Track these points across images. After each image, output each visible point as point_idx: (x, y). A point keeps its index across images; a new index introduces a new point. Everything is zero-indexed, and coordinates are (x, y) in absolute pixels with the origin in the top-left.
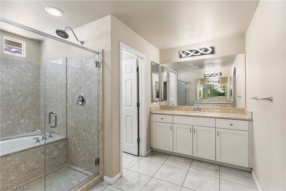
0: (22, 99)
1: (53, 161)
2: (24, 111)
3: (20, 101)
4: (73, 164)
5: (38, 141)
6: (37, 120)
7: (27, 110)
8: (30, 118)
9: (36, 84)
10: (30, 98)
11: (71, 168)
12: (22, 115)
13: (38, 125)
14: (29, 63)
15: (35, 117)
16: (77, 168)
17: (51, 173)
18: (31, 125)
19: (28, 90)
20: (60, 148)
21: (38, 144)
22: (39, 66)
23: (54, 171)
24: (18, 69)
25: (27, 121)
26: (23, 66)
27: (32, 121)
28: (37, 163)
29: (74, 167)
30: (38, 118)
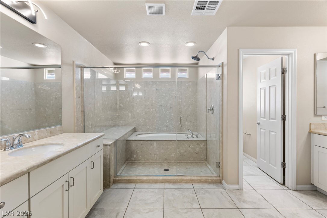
0: (186, 108)
1: (196, 154)
2: (188, 116)
3: (185, 109)
4: (208, 163)
5: (188, 137)
6: (195, 124)
7: (189, 116)
8: (191, 122)
9: (195, 97)
10: (191, 107)
11: (207, 165)
12: (186, 119)
13: (196, 128)
14: (190, 81)
15: (194, 122)
16: (210, 167)
17: (193, 163)
18: (192, 127)
19: (189, 101)
20: (201, 147)
21: (187, 139)
22: (197, 82)
23: (195, 163)
24: (184, 87)
25: (189, 123)
26: (187, 84)
27: (192, 124)
28: (185, 152)
29: (208, 165)
30: (196, 122)
